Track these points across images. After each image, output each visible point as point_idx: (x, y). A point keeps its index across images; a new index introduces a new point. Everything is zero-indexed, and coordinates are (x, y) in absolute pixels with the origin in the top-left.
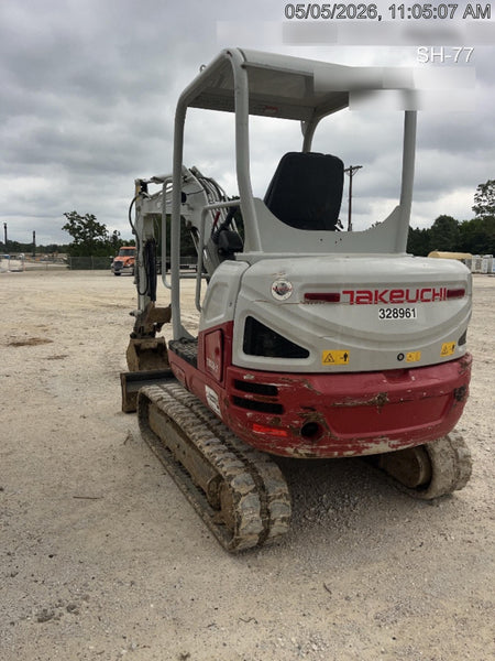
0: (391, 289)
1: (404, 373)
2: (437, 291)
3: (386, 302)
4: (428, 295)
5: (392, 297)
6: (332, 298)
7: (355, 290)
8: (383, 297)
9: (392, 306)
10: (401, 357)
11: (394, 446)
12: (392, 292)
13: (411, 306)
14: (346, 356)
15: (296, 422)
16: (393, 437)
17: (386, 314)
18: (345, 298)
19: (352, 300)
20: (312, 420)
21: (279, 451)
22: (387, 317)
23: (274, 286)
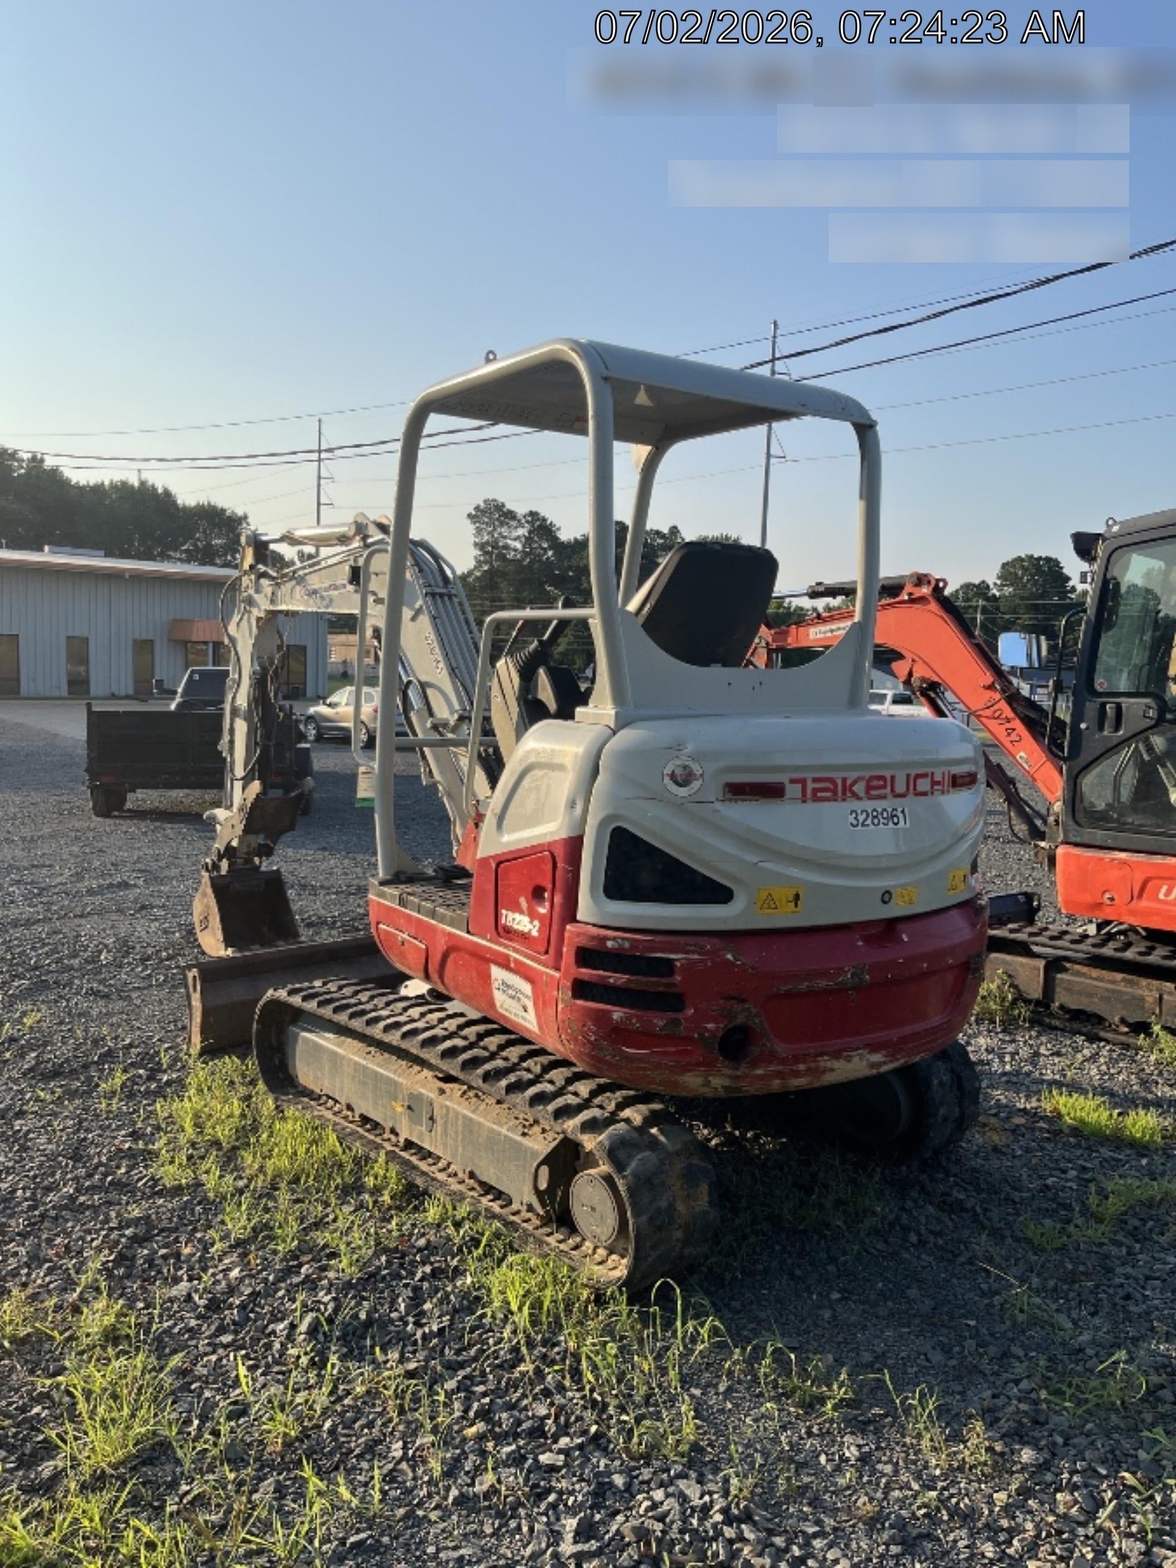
0: (867, 774)
1: (890, 928)
2: (938, 778)
3: (859, 798)
4: (924, 785)
5: (869, 788)
6: (771, 792)
7: (809, 776)
8: (855, 788)
9: (870, 805)
10: (886, 896)
11: (873, 1066)
12: (872, 778)
13: (898, 803)
14: (797, 897)
15: (710, 1026)
16: (874, 1048)
17: (861, 818)
18: (793, 790)
19: (804, 794)
20: (740, 1020)
21: (676, 1084)
22: (863, 825)
23: (668, 771)
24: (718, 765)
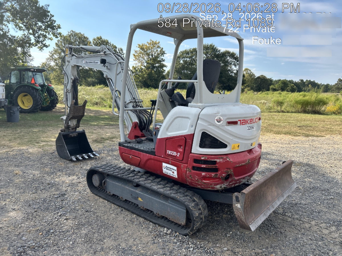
0: (250, 118)
2: (258, 118)
4: (257, 120)
5: (250, 121)
6: (235, 123)
7: (241, 119)
8: (248, 122)
9: (250, 125)
10: (252, 145)
13: (254, 125)
14: (239, 146)
15: (224, 175)
18: (239, 122)
19: (240, 123)
20: (229, 173)
21: (214, 188)
22: (249, 129)
23: (216, 119)
24: (226, 118)
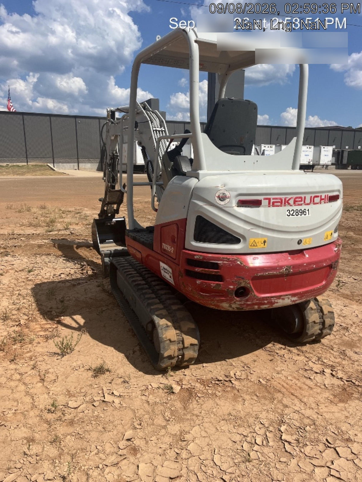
0: (295, 196)
1: (301, 252)
2: (323, 197)
3: (291, 206)
4: (317, 200)
5: (295, 202)
6: (257, 204)
7: (271, 197)
8: (289, 202)
9: (295, 208)
10: (300, 242)
11: (294, 301)
12: (297, 198)
13: (307, 207)
14: (265, 242)
15: (232, 287)
16: (294, 295)
17: (291, 213)
18: (265, 203)
19: (269, 203)
20: (242, 285)
21: (219, 306)
22: (292, 215)
23: (217, 195)
24: (236, 193)
